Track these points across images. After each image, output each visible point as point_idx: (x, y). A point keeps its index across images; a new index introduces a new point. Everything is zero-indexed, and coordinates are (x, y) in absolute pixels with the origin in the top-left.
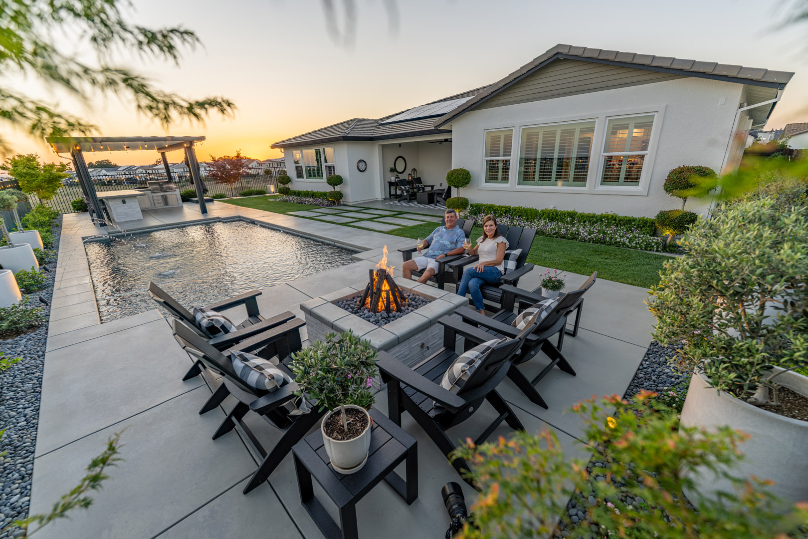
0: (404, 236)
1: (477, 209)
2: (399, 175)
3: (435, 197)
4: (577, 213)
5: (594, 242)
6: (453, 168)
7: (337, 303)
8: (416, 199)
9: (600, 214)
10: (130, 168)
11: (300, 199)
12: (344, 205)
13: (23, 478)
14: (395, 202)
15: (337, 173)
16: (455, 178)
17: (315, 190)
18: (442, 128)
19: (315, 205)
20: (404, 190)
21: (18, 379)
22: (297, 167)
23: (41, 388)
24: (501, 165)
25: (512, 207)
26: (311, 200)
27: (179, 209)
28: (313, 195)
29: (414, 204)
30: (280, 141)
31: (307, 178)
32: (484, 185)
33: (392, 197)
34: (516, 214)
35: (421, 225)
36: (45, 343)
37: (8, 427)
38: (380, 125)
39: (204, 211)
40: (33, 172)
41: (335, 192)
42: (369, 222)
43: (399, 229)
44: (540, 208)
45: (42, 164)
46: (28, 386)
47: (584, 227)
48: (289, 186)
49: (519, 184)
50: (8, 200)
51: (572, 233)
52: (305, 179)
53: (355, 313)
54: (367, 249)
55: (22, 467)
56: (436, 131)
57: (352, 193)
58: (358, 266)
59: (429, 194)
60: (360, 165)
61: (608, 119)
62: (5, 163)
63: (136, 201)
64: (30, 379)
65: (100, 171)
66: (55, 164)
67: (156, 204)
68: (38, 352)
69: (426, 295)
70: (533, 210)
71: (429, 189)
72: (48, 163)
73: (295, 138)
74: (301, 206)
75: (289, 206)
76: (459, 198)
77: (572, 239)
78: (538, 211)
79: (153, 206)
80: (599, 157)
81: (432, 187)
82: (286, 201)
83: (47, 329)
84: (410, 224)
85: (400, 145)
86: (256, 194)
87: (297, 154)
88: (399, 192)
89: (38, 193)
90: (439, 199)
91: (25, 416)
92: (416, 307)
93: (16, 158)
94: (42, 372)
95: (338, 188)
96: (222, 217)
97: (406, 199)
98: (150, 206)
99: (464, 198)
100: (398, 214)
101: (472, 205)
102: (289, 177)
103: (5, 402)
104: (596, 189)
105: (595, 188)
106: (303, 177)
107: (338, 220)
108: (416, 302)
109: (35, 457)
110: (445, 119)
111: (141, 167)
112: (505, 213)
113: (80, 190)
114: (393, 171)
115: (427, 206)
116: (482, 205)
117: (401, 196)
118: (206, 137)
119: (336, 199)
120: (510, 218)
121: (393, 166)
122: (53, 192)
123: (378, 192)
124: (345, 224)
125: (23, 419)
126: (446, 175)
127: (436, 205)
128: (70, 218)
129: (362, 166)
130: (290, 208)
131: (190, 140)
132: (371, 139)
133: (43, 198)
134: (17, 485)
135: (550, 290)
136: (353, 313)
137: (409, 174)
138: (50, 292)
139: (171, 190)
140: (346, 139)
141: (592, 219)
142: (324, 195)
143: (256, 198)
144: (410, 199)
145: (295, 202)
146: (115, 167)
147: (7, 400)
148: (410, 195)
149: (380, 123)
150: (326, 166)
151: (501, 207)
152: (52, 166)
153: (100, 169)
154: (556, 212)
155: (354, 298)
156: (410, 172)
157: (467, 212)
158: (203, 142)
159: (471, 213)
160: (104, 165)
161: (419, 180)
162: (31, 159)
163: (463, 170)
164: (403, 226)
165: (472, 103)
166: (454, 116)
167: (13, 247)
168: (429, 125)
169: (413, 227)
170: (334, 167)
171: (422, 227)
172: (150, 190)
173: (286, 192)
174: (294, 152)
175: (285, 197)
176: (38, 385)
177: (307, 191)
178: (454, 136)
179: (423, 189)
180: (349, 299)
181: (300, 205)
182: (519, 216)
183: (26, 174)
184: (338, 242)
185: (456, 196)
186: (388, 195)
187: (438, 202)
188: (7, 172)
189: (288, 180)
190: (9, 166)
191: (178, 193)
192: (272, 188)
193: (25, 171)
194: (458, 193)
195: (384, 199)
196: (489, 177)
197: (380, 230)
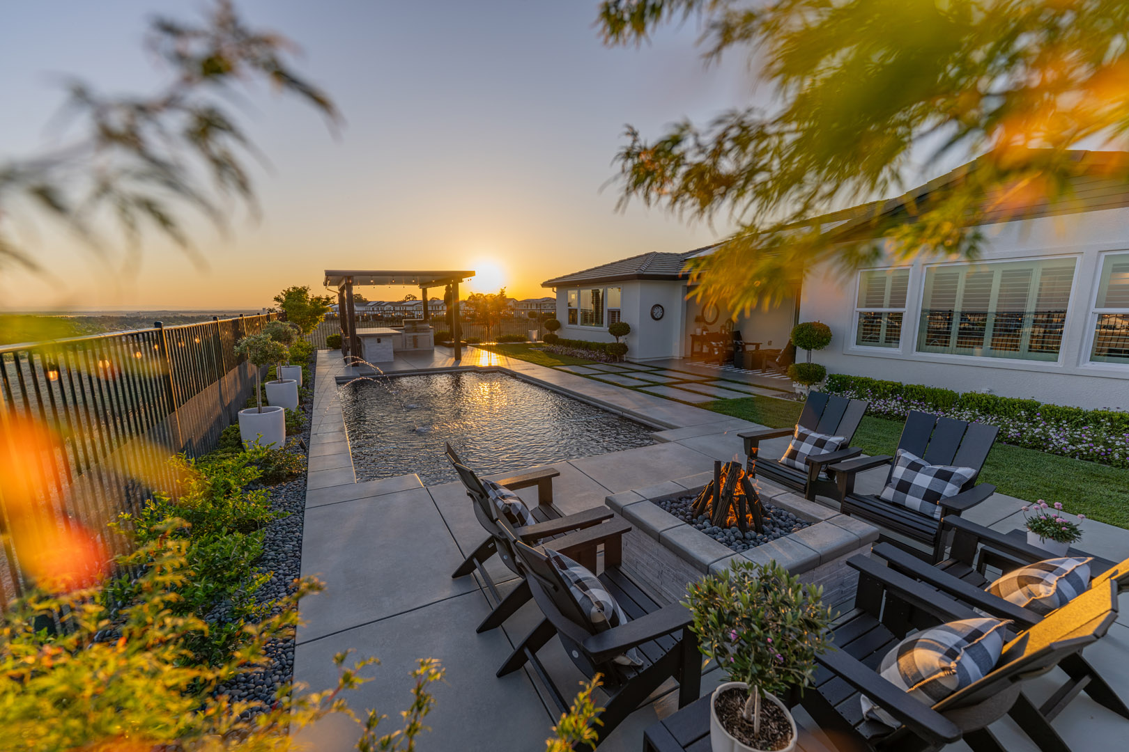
0: (726, 413)
1: (842, 384)
2: (708, 327)
3: (763, 361)
4: (1039, 404)
5: (1082, 457)
6: (802, 321)
7: (658, 501)
9: (1091, 409)
10: (379, 304)
11: (570, 350)
12: (628, 362)
13: (283, 668)
14: (701, 363)
15: (623, 320)
16: (806, 336)
17: (591, 341)
19: (590, 359)
20: (714, 347)
21: (279, 536)
22: (570, 310)
23: (300, 552)
24: (884, 321)
25: (904, 385)
26: (584, 352)
27: (428, 355)
28: (587, 346)
30: (553, 278)
31: (581, 325)
32: (853, 347)
33: (695, 356)
34: (913, 396)
35: (747, 399)
36: (304, 497)
37: (269, 596)
38: (685, 260)
39: (457, 357)
40: (302, 305)
41: (618, 344)
42: (667, 388)
43: (716, 403)
44: (961, 389)
45: (310, 297)
46: (288, 547)
47: (1058, 429)
48: (558, 333)
49: (919, 350)
51: (1033, 437)
52: (579, 326)
53: (691, 523)
54: (672, 427)
55: (283, 653)
57: (639, 347)
58: (664, 450)
59: (752, 355)
60: (656, 311)
61: (1103, 255)
62: (280, 295)
63: (391, 340)
64: (290, 538)
66: (322, 297)
67: (407, 346)
68: (297, 506)
69: (800, 512)
70: (947, 392)
71: (754, 348)
72: (316, 295)
73: (573, 275)
74: (574, 359)
75: (557, 359)
76: (809, 365)
77: (1033, 448)
78: (957, 395)
80: (1087, 315)
81: (758, 345)
82: (552, 352)
83: (306, 480)
84: (730, 396)
86: (516, 340)
87: (573, 295)
88: (706, 350)
90: (769, 363)
91: (286, 585)
92: (788, 530)
93: (291, 290)
94: (301, 532)
95: (621, 340)
97: (718, 360)
98: (402, 348)
99: (819, 366)
100: (710, 380)
101: (831, 377)
102: (558, 322)
103: (267, 562)
104: (1081, 367)
105: (1078, 364)
106: (576, 324)
107: (622, 382)
108: (785, 521)
109: (297, 643)
111: (390, 303)
112: (892, 392)
113: (339, 325)
114: (700, 321)
116: (849, 378)
117: (709, 355)
119: (616, 354)
120: (901, 401)
121: (701, 315)
123: (677, 349)
124: (635, 388)
125: (284, 589)
127: (764, 372)
128: (322, 354)
129: (657, 313)
132: (675, 278)
134: (277, 677)
135: (1050, 540)
136: (687, 522)
137: (723, 327)
138: (307, 436)
139: (425, 330)
140: (642, 277)
141: (1076, 418)
142: (602, 347)
143: (515, 345)
144: (724, 361)
145: (564, 354)
147: (269, 560)
148: (724, 356)
149: (686, 258)
150: (608, 311)
151: (886, 384)
152: (319, 299)
154: (995, 399)
155: (681, 500)
156: (724, 324)
157: (823, 385)
159: (831, 388)
162: (303, 291)
163: (818, 325)
164: (720, 398)
165: (843, 231)
167: (282, 382)
169: (736, 402)
170: (619, 312)
171: (749, 403)
172: (404, 329)
173: (551, 339)
174: (569, 292)
175: (551, 347)
176: (297, 549)
177: (579, 341)
180: (675, 499)
181: (571, 358)
182: (920, 400)
183: (295, 306)
184: (628, 412)
185: (805, 361)
186: (689, 353)
187: (768, 367)
188: (280, 304)
189: (558, 325)
190: (284, 298)
191: (432, 334)
192: (534, 335)
193: (295, 303)
194: (809, 357)
195: (684, 358)
196: (863, 337)
197: (687, 401)
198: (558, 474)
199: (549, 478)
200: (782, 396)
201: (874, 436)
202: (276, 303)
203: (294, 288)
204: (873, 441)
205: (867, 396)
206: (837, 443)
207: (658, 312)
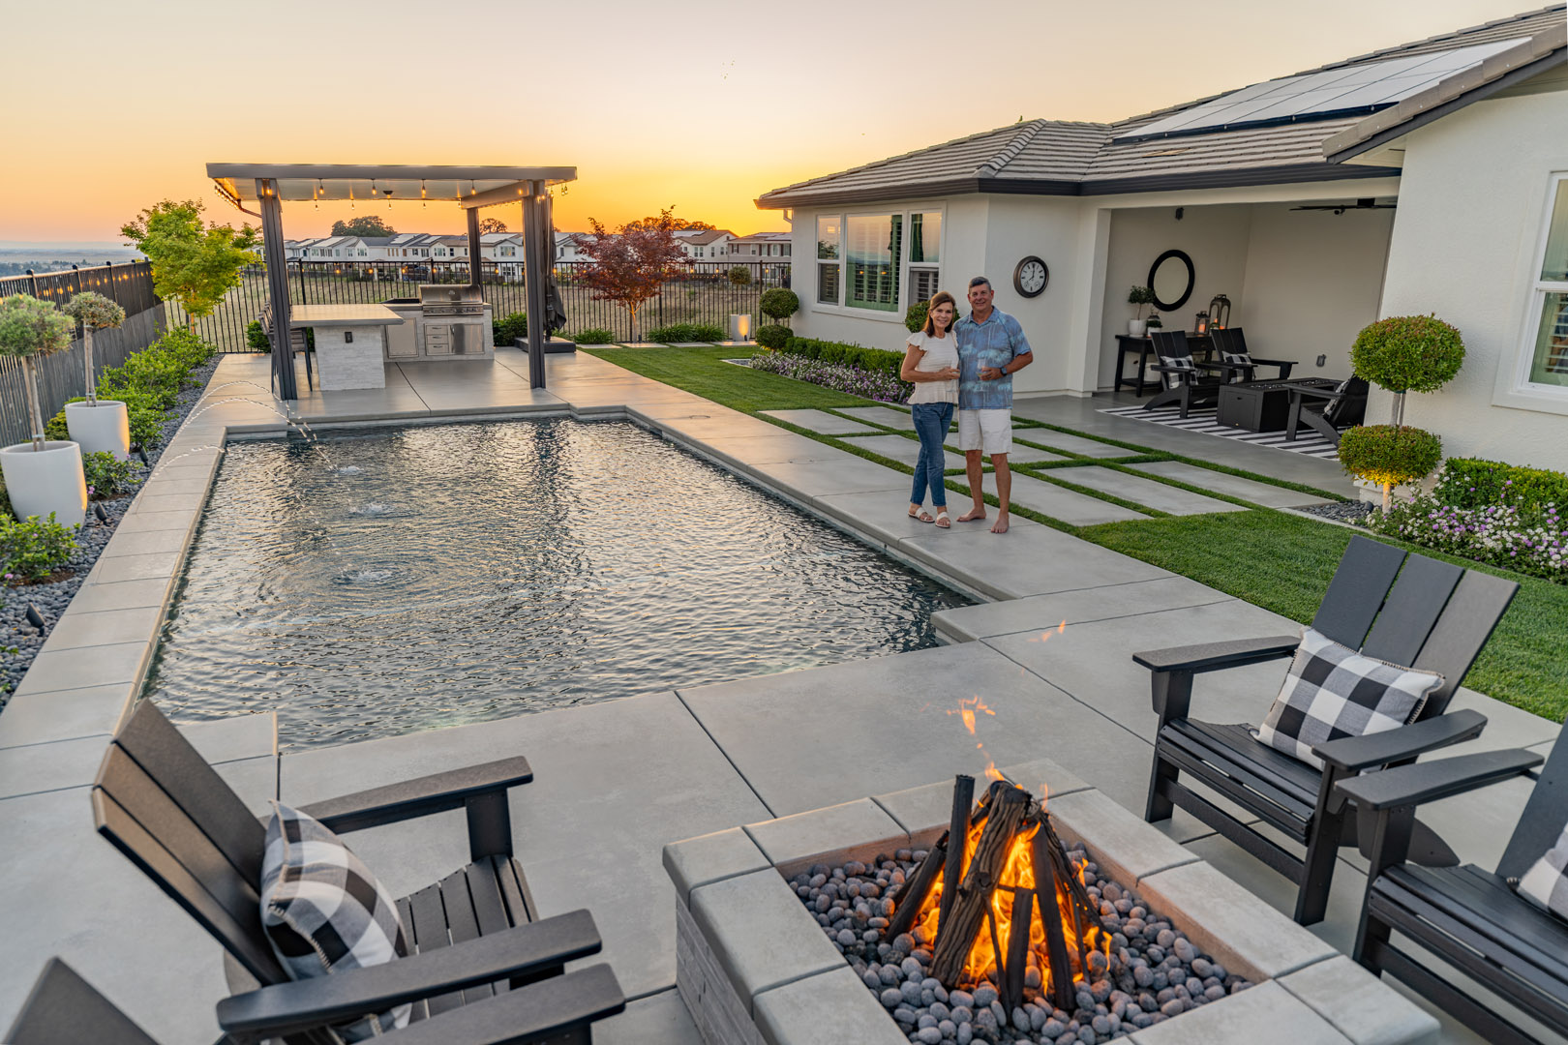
0: (1147, 560)
1: (1479, 485)
2: (1163, 316)
3: (1294, 408)
6: (1383, 317)
7: (802, 874)
8: (1215, 405)
10: (417, 240)
11: (816, 368)
14: (1132, 410)
16: (1394, 354)
17: (866, 345)
18: (1358, 160)
19: (859, 391)
20: (1174, 371)
22: (823, 267)
26: (850, 374)
27: (485, 366)
28: (856, 359)
29: (1203, 425)
30: (786, 184)
31: (848, 304)
32: (1520, 387)
33: (1124, 388)
35: (1221, 518)
38: (1117, 142)
39: (538, 381)
40: (182, 244)
43: (1135, 527)
45: (207, 227)
48: (792, 323)
50: (52, 325)
52: (841, 307)
54: (998, 596)
56: (1332, 170)
59: (1267, 395)
60: (1027, 273)
62: (137, 220)
63: (379, 336)
65: (354, 245)
66: (233, 228)
67: (430, 348)
71: (1274, 372)
72: (220, 224)
73: (832, 178)
74: (815, 392)
75: (776, 389)
76: (1399, 432)
79: (422, 352)
81: (1286, 367)
82: (774, 370)
84: (1182, 506)
85: (1179, 212)
86: (696, 339)
87: (830, 226)
88: (1151, 376)
89: (186, 297)
90: (1307, 416)
93: (161, 211)
96: (578, 406)
97: (1177, 403)
98: (413, 351)
99: (1424, 435)
100: (1140, 459)
101: (1452, 465)
102: (794, 297)
106: (836, 301)
108: (1153, 964)
110: (1379, 128)
111: (444, 239)
114: (1143, 301)
115: (1255, 440)
117: (1157, 388)
118: (578, 173)
121: (1143, 285)
122: (215, 297)
123: (1077, 370)
126: (1354, 339)
127: (1291, 438)
128: (233, 367)
130: (777, 396)
131: (535, 178)
132: (1077, 189)
133: (192, 311)
137: (1201, 315)
138: (69, 593)
139: (473, 311)
140: (989, 186)
143: (692, 350)
144: (1191, 406)
145: (800, 376)
146: (388, 235)
148: (1195, 392)
149: (1119, 138)
150: (912, 272)
152: (225, 233)
153: (354, 239)
155: (879, 864)
156: (1206, 308)
157: (1429, 486)
158: (569, 184)
159: (1446, 496)
160: (365, 229)
161: (1235, 339)
162: (188, 212)
163: (1431, 324)
164: (1149, 512)
165: (1508, 66)
166: (1416, 117)
168: (1311, 146)
169: (1190, 525)
170: (936, 274)
171: (1225, 529)
172: (421, 308)
173: (778, 340)
174: (822, 220)
175: (772, 357)
177: (840, 344)
178: (1407, 191)
179: (1249, 372)
180: (860, 864)
181: (812, 388)
183: (170, 248)
184: (898, 545)
185: (1386, 420)
186: (1110, 383)
187: (1302, 426)
188: (137, 242)
189: (792, 305)
190: (143, 228)
191: (487, 320)
192: (743, 325)
193: (168, 242)
194: (1398, 409)
195: (1094, 394)
196: (1551, 362)
197: (1061, 517)
198: (528, 779)
199: (500, 790)
200: (1321, 510)
201: (1542, 642)
202: (128, 240)
203: (167, 205)
204: (1536, 658)
205: (1543, 522)
206: (1418, 695)
207: (1032, 279)
